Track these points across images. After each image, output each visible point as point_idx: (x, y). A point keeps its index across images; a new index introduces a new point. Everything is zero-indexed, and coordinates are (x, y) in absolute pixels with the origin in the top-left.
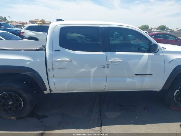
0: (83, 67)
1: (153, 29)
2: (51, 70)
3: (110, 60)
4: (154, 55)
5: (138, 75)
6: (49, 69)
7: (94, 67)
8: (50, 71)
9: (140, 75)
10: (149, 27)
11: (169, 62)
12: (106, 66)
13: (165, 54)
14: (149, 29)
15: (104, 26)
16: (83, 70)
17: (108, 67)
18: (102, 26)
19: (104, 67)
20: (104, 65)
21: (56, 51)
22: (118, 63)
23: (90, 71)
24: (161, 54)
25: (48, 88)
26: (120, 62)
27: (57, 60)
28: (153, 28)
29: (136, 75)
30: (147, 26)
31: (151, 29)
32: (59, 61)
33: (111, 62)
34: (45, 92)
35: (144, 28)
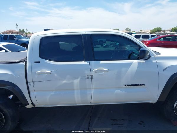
0: (64, 79)
1: (166, 32)
2: (32, 84)
3: (93, 70)
4: (145, 62)
5: (128, 85)
6: (29, 82)
7: (77, 78)
8: (30, 84)
9: (130, 85)
10: (162, 30)
11: (164, 70)
12: (90, 77)
13: (158, 61)
14: (162, 31)
15: (87, 33)
16: (64, 82)
17: (92, 78)
18: (84, 33)
19: (88, 78)
20: (88, 76)
21: (35, 62)
22: (103, 72)
23: (72, 83)
24: (154, 61)
25: (30, 102)
26: (105, 71)
27: (36, 72)
28: (166, 30)
29: (125, 85)
30: (160, 28)
31: (164, 31)
32: (38, 74)
33: (96, 72)
34: (27, 107)
35: (156, 30)
